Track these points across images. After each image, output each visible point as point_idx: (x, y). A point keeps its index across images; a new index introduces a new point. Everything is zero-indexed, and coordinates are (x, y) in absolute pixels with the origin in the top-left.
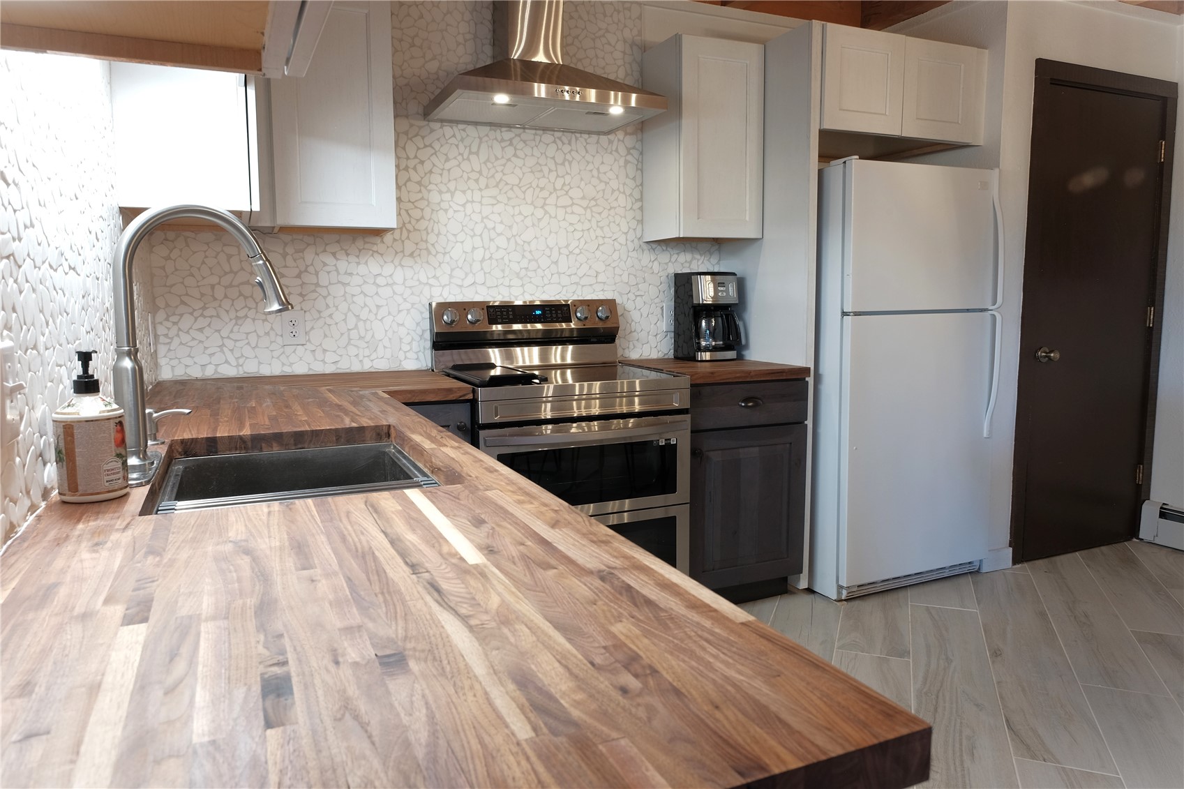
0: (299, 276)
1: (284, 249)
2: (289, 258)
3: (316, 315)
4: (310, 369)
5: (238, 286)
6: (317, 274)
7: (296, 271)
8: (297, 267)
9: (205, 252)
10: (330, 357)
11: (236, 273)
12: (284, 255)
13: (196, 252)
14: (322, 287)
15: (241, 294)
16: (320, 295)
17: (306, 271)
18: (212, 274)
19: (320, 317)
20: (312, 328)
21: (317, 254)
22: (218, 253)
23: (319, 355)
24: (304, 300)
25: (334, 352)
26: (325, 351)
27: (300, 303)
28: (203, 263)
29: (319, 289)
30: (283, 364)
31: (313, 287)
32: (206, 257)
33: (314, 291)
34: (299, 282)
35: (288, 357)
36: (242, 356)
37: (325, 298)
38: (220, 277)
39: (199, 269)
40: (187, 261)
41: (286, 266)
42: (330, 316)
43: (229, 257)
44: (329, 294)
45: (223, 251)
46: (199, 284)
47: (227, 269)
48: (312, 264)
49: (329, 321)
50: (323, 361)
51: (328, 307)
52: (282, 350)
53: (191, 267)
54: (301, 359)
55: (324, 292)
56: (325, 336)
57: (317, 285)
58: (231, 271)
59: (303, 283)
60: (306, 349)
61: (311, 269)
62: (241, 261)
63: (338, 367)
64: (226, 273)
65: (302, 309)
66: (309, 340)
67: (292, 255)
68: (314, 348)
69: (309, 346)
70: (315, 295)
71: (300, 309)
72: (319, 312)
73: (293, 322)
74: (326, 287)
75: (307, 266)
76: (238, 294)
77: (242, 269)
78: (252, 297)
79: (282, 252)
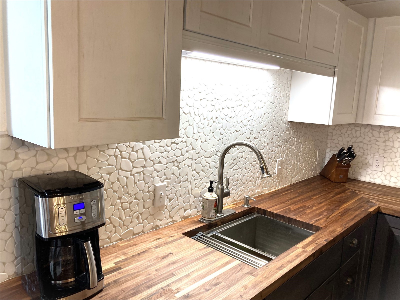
0: (385, 142)
1: (380, 130)
2: (381, 134)
3: (390, 160)
4: (382, 183)
5: (358, 143)
6: (393, 142)
7: (384, 140)
8: (384, 138)
9: (348, 128)
10: (393, 180)
11: (358, 138)
12: (380, 132)
13: (344, 128)
14: (395, 148)
15: (358, 146)
16: (393, 151)
17: (388, 140)
18: (349, 137)
19: (391, 161)
20: (387, 165)
21: (395, 133)
22: (352, 129)
23: (388, 177)
24: (385, 153)
25: (396, 178)
26: (391, 176)
27: (383, 153)
28: (346, 132)
29: (393, 149)
30: (371, 178)
31: (390, 148)
32: (348, 130)
33: (391, 149)
34: (384, 144)
35: (373, 175)
36: (355, 171)
37: (395, 153)
38: (351, 139)
39: (344, 135)
40: (340, 131)
41: (379, 137)
42: (397, 161)
43: (356, 131)
44: (398, 151)
45: (354, 128)
46: (344, 140)
47: (355, 136)
48: (392, 137)
49: (395, 163)
50: (389, 181)
51: (396, 157)
52: (371, 171)
53: (342, 133)
54: (379, 177)
55: (395, 150)
56: (393, 170)
57: (393, 147)
58: (356, 137)
59: (386, 145)
60: (382, 174)
61: (391, 140)
62: (361, 133)
63: (396, 185)
64: (354, 137)
65: (383, 156)
66: (384, 170)
67: (383, 133)
68: (386, 174)
69: (383, 172)
70: (390, 151)
71: (382, 156)
72: (391, 159)
73: (378, 161)
74: (397, 148)
75: (389, 138)
76: (357, 146)
77: (361, 136)
78: (362, 148)
79: (379, 131)
